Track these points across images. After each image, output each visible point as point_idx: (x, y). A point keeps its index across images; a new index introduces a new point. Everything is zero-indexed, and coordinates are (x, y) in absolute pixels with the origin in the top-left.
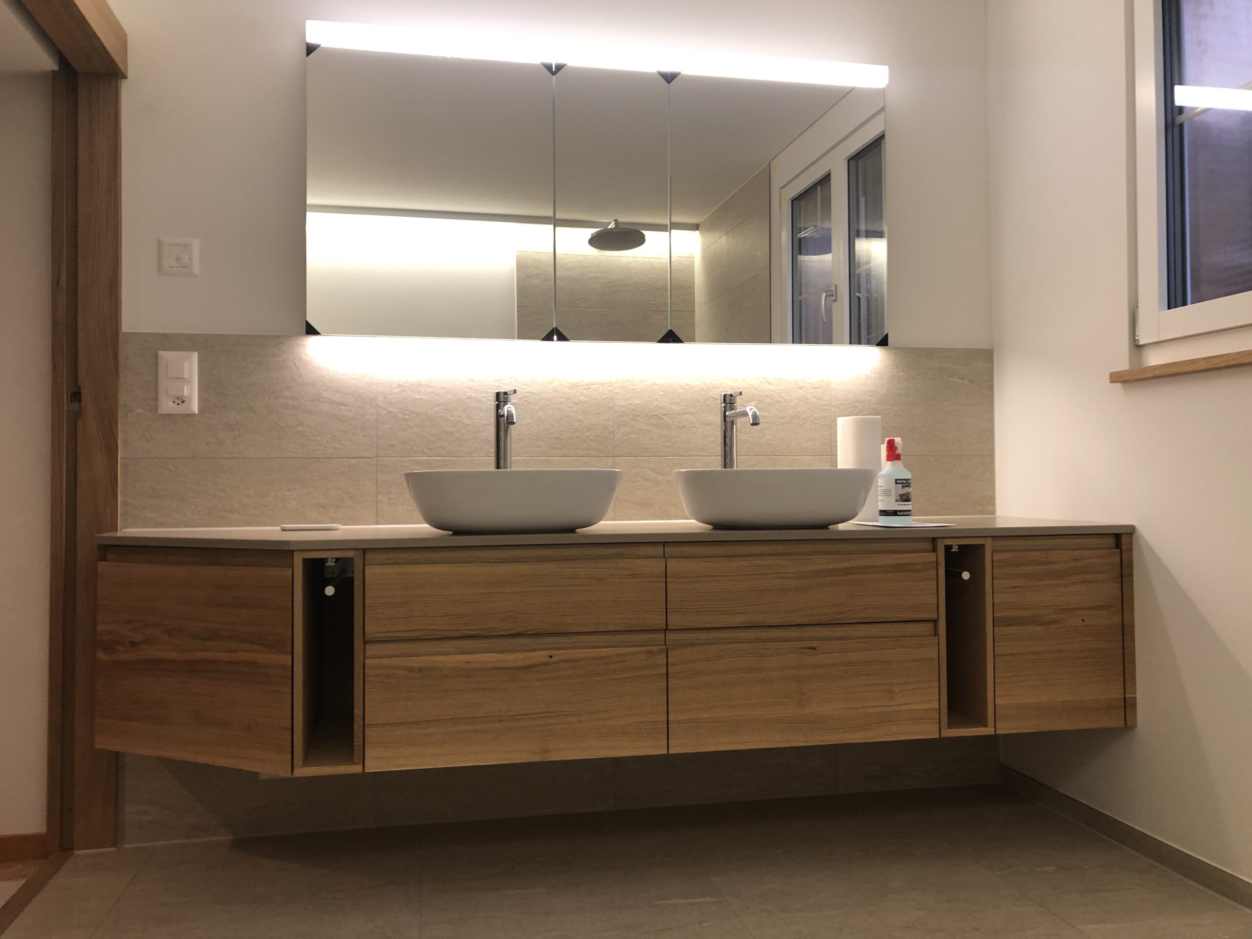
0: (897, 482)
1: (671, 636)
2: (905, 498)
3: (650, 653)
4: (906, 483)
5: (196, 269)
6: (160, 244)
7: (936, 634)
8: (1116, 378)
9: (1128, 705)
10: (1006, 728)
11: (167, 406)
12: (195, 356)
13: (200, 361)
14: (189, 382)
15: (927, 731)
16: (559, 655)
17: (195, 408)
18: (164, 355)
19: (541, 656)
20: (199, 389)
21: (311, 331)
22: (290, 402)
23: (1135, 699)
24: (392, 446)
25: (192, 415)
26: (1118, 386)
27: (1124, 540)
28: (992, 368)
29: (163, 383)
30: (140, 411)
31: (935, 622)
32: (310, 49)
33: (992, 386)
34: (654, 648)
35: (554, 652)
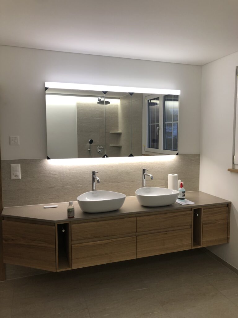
0: (182, 192)
4: (184, 192)
5: (19, 143)
7: (191, 228)
8: (229, 170)
9: (228, 239)
10: (204, 246)
11: (13, 177)
12: (20, 165)
13: (21, 166)
14: (19, 172)
15: (188, 248)
17: (20, 178)
18: (12, 165)
19: (110, 241)
20: (21, 173)
21: (48, 158)
22: (43, 175)
23: (229, 237)
24: (68, 184)
25: (20, 179)
26: (229, 172)
27: (229, 205)
28: (200, 158)
29: (12, 172)
30: (6, 179)
31: (191, 225)
32: (46, 89)
33: (199, 162)
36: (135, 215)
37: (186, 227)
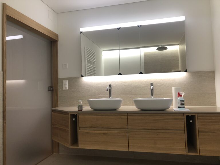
0: (180, 101)
1: (129, 130)
2: (183, 104)
3: (125, 133)
4: (183, 101)
5: (68, 68)
6: (63, 65)
7: (185, 133)
10: (202, 154)
11: (64, 89)
12: (67, 81)
14: (67, 85)
15: (183, 153)
16: (109, 132)
17: (68, 89)
18: (63, 81)
19: (106, 132)
21: (82, 76)
22: (81, 87)
29: (63, 85)
30: (60, 89)
32: (81, 32)
33: (215, 79)
34: (126, 132)
36: (127, 114)
37: (178, 132)
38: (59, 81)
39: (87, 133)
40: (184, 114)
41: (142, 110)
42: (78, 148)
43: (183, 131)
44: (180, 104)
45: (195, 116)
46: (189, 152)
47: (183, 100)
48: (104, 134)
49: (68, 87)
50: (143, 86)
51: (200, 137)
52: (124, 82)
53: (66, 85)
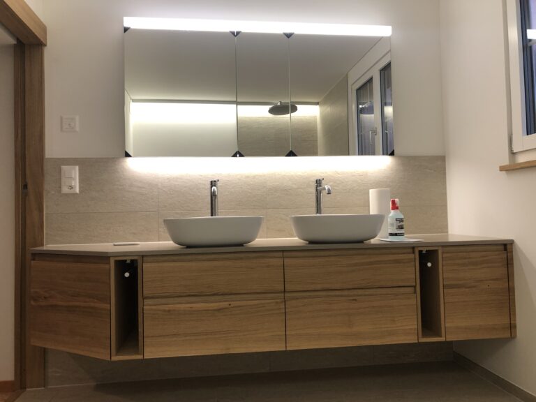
1: (287, 295)
2: (401, 227)
3: (277, 303)
5: (77, 129)
6: (61, 118)
7: (415, 292)
8: (502, 169)
9: (512, 327)
10: (450, 338)
11: (65, 190)
12: (77, 168)
13: (80, 170)
15: (412, 339)
17: (77, 190)
18: (64, 168)
20: (80, 182)
21: (127, 155)
22: (120, 187)
23: (515, 323)
24: (165, 206)
25: (75, 194)
26: (504, 172)
27: (508, 247)
28: (445, 165)
29: (63, 180)
30: (53, 192)
31: (415, 287)
32: (126, 29)
33: (445, 173)
34: (279, 300)
35: (231, 303)
36: (280, 254)
37: (402, 290)
38: (48, 167)
39: (169, 311)
40: (413, 248)
41: (311, 242)
42: (140, 357)
43: (411, 290)
44: (395, 227)
45: (437, 251)
46: (424, 335)
47: (402, 217)
48: (219, 310)
49: (80, 187)
50: (294, 186)
51: (446, 299)
52: (248, 177)
53: (73, 179)
